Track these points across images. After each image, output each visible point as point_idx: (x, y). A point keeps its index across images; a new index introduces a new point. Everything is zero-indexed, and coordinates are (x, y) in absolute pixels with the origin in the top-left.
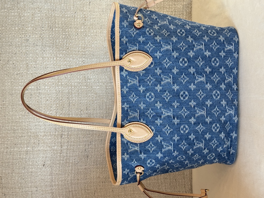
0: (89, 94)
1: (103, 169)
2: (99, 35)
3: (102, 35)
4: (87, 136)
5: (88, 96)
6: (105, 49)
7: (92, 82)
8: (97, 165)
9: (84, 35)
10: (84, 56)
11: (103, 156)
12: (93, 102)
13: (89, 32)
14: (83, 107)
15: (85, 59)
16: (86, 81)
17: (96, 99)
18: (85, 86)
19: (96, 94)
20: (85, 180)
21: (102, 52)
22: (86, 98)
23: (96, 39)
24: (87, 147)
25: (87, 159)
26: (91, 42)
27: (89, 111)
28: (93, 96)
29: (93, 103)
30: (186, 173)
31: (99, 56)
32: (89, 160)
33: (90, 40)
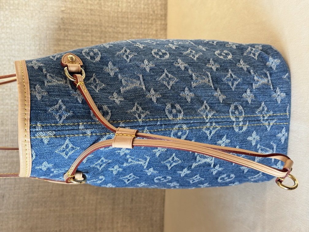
1: (29, 215)
2: (24, 9)
3: (27, 9)
12: (12, 113)
13: (7, 4)
21: (28, 35)
25: (3, 200)
26: (10, 18)
27: (7, 128)
30: (154, 219)
32: (5, 201)
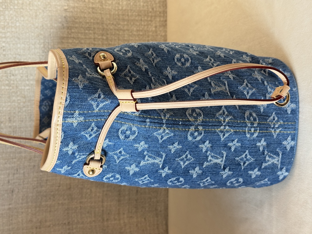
0: (14, 98)
4: (11, 160)
5: (11, 101)
6: (37, 29)
7: (18, 80)
8: (27, 202)
9: (4, 7)
10: (4, 40)
11: (36, 189)
14: (4, 117)
15: (6, 44)
16: (9, 77)
17: (24, 105)
18: (7, 85)
19: (25, 97)
20: (10, 225)
22: (9, 104)
23: (22, 15)
24: (11, 177)
28: (19, 101)
29: (19, 112)
31: (28, 40)
33: (12, 16)
